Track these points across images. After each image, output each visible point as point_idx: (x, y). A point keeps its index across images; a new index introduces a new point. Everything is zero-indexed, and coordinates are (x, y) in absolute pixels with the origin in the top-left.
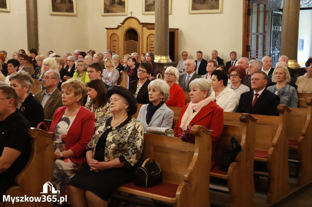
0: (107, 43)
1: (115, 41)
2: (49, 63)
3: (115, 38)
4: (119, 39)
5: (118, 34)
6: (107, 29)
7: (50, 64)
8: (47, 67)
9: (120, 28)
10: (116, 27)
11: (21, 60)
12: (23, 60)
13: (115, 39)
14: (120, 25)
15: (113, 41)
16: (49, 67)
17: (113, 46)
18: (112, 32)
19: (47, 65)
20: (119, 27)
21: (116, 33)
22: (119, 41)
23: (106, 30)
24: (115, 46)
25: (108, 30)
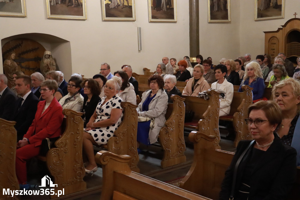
0: (265, 46)
1: (275, 44)
2: (253, 67)
3: (275, 41)
4: (279, 42)
5: (278, 37)
6: (265, 32)
7: (255, 68)
8: (252, 71)
9: (281, 30)
10: (276, 30)
11: (206, 67)
12: (208, 66)
13: (274, 43)
14: (281, 27)
15: (272, 44)
16: (254, 71)
17: (272, 49)
18: (271, 35)
19: (251, 69)
20: (279, 29)
21: (275, 36)
22: (279, 43)
23: (264, 34)
24: (274, 49)
25: (267, 34)
